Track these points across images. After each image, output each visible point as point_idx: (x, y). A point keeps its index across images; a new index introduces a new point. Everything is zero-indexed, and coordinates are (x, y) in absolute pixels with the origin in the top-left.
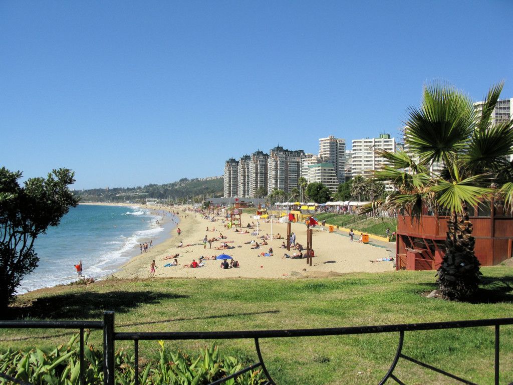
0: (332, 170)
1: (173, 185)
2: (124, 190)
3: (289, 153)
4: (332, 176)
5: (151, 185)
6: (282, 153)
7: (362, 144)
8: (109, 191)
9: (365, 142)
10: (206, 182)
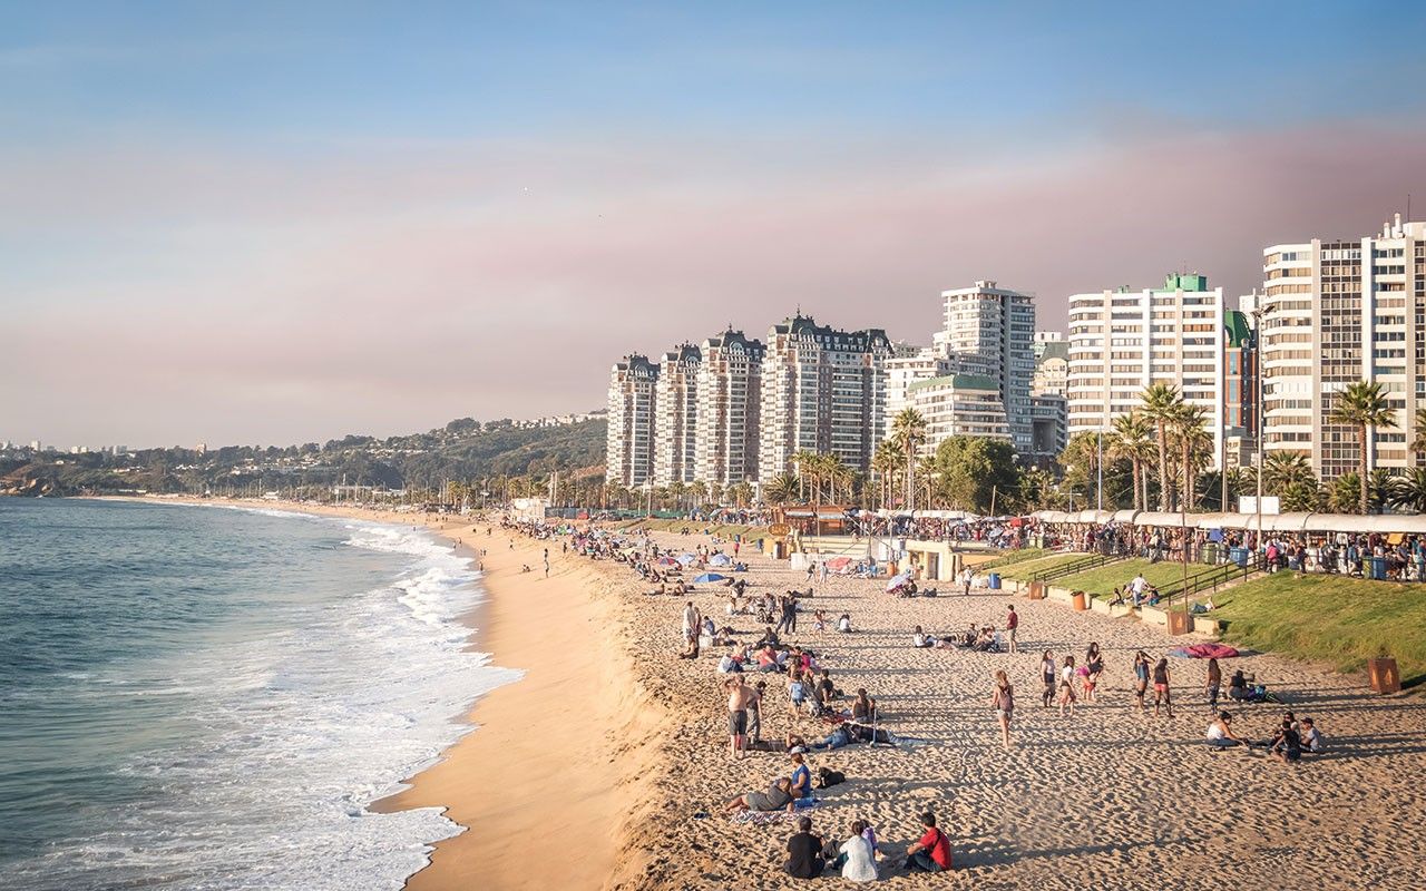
0: (991, 398)
1: (429, 440)
2: (257, 456)
3: (837, 339)
4: (990, 419)
5: (351, 441)
6: (811, 339)
7: (1107, 310)
8: (208, 456)
9: (1114, 303)
10: (538, 433)
